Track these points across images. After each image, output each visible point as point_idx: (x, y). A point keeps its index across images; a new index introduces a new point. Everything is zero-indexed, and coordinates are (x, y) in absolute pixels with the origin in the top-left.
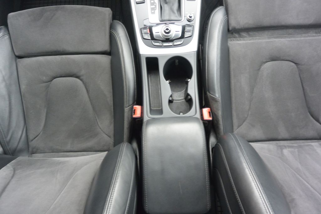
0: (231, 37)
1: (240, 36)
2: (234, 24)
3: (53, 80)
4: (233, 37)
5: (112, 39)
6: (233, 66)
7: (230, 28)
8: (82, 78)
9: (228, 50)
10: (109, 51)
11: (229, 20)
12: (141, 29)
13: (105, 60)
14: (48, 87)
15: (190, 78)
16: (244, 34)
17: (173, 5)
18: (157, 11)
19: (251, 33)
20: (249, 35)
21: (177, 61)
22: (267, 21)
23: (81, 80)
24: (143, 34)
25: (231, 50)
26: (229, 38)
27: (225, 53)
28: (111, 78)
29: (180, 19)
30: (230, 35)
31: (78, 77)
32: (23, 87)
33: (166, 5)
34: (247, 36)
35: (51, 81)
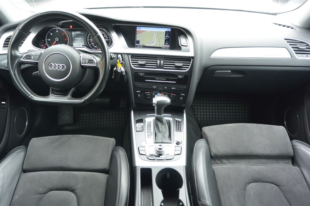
0: (214, 163)
1: (222, 163)
2: (214, 151)
3: (48, 192)
4: (215, 163)
5: (113, 159)
6: (220, 184)
7: (212, 154)
8: (76, 191)
9: (214, 172)
10: (108, 169)
11: (210, 148)
12: (139, 148)
13: (103, 177)
14: (41, 199)
15: (181, 187)
16: (225, 161)
17: (165, 133)
18: (153, 137)
19: (231, 161)
20: (229, 162)
21: (168, 175)
22: (241, 151)
23: (75, 194)
24: (140, 151)
25: (215, 171)
26: (213, 164)
27: (212, 176)
28: (105, 193)
29: (171, 142)
30: (213, 161)
31: (73, 191)
32: (16, 197)
33: (159, 133)
34: (228, 163)
35: (46, 193)
